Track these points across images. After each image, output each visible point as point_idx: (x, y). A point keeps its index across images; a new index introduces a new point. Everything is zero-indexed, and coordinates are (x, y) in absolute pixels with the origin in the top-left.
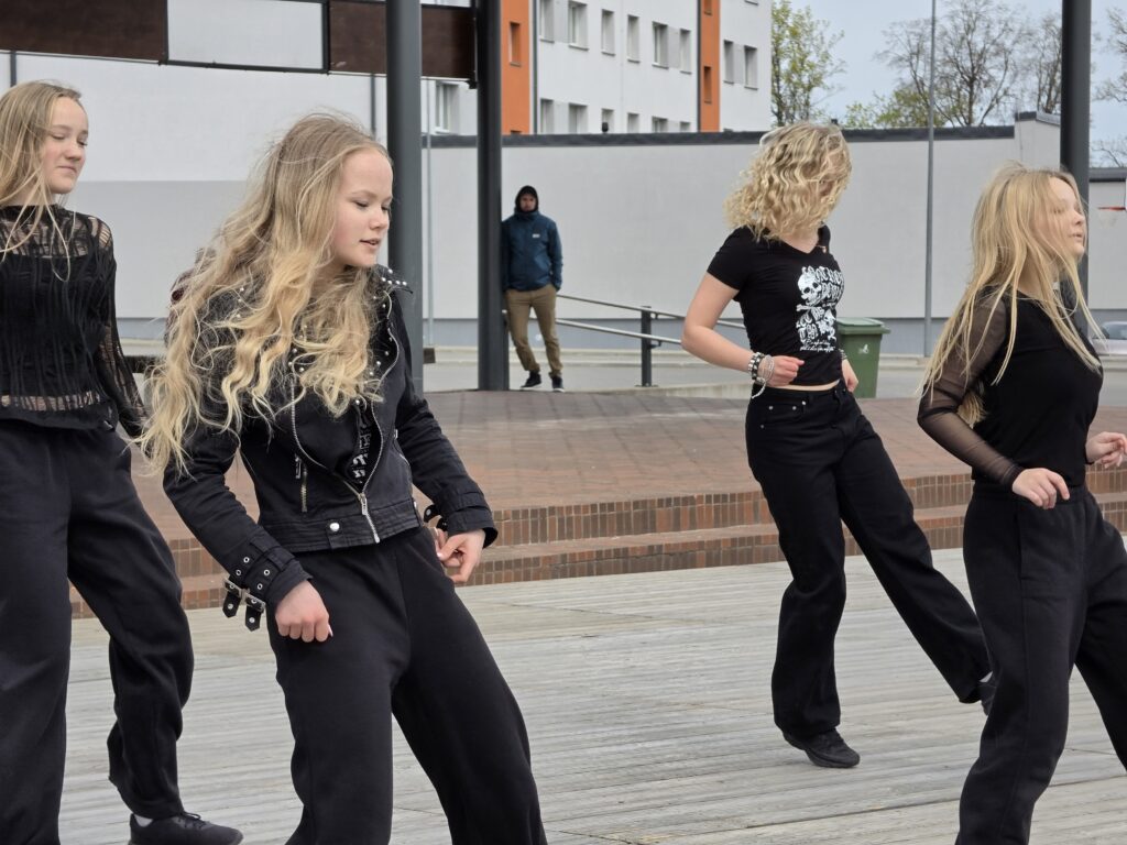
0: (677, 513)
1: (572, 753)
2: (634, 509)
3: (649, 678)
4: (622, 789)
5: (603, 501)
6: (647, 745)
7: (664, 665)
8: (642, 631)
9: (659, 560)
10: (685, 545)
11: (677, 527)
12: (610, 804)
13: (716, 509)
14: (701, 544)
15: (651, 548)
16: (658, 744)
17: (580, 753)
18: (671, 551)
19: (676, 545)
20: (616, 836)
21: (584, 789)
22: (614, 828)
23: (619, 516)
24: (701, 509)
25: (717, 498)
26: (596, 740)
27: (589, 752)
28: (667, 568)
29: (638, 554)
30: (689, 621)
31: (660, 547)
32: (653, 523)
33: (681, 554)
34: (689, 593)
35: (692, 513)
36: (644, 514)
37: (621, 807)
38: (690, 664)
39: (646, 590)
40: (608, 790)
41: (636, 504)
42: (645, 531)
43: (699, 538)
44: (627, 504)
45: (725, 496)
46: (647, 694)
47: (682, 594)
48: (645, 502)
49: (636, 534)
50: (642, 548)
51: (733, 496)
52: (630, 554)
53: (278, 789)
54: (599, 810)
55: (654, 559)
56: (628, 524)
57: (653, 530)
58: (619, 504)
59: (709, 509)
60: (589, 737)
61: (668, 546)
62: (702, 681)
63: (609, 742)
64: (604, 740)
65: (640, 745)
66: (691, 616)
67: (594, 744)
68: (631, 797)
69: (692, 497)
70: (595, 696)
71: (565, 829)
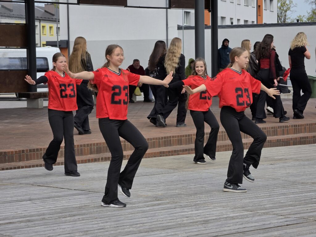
0: (283, 130)
1: (286, 196)
2: (272, 129)
3: (295, 176)
4: (306, 206)
5: (263, 127)
6: (306, 194)
7: (297, 172)
8: (286, 163)
9: (280, 143)
10: (287, 139)
11: (283, 134)
12: (304, 210)
13: (294, 129)
14: (292, 139)
15: (278, 140)
16: (308, 194)
17: (288, 196)
18: (283, 141)
19: (285, 139)
20: (311, 219)
21: (294, 206)
22: (310, 217)
23: (267, 131)
24: (290, 129)
25: (294, 126)
26: (290, 193)
27: (291, 196)
28: (282, 146)
29: (274, 142)
30: (298, 160)
31: (280, 140)
32: (277, 133)
33: (286, 142)
34: (294, 152)
35: (288, 130)
36: (274, 130)
37: (308, 211)
38: (305, 172)
39: (281, 151)
40: (301, 206)
41: (272, 128)
42: (274, 135)
43: (291, 137)
44: (270, 128)
45: (297, 125)
46: (298, 180)
47: (292, 153)
48: (274, 127)
49: (272, 136)
50: (275, 140)
51: (299, 125)
52: (272, 142)
53: (209, 205)
54: (302, 212)
55: (279, 143)
56: (270, 133)
57: (277, 135)
58: (267, 128)
59: (292, 129)
60: (288, 192)
61: (282, 139)
62: (311, 177)
63: (294, 194)
64: (293, 193)
65: (304, 194)
66: (298, 159)
67: (290, 194)
68: (309, 208)
69: (288, 126)
70: (283, 181)
71: (295, 217)
